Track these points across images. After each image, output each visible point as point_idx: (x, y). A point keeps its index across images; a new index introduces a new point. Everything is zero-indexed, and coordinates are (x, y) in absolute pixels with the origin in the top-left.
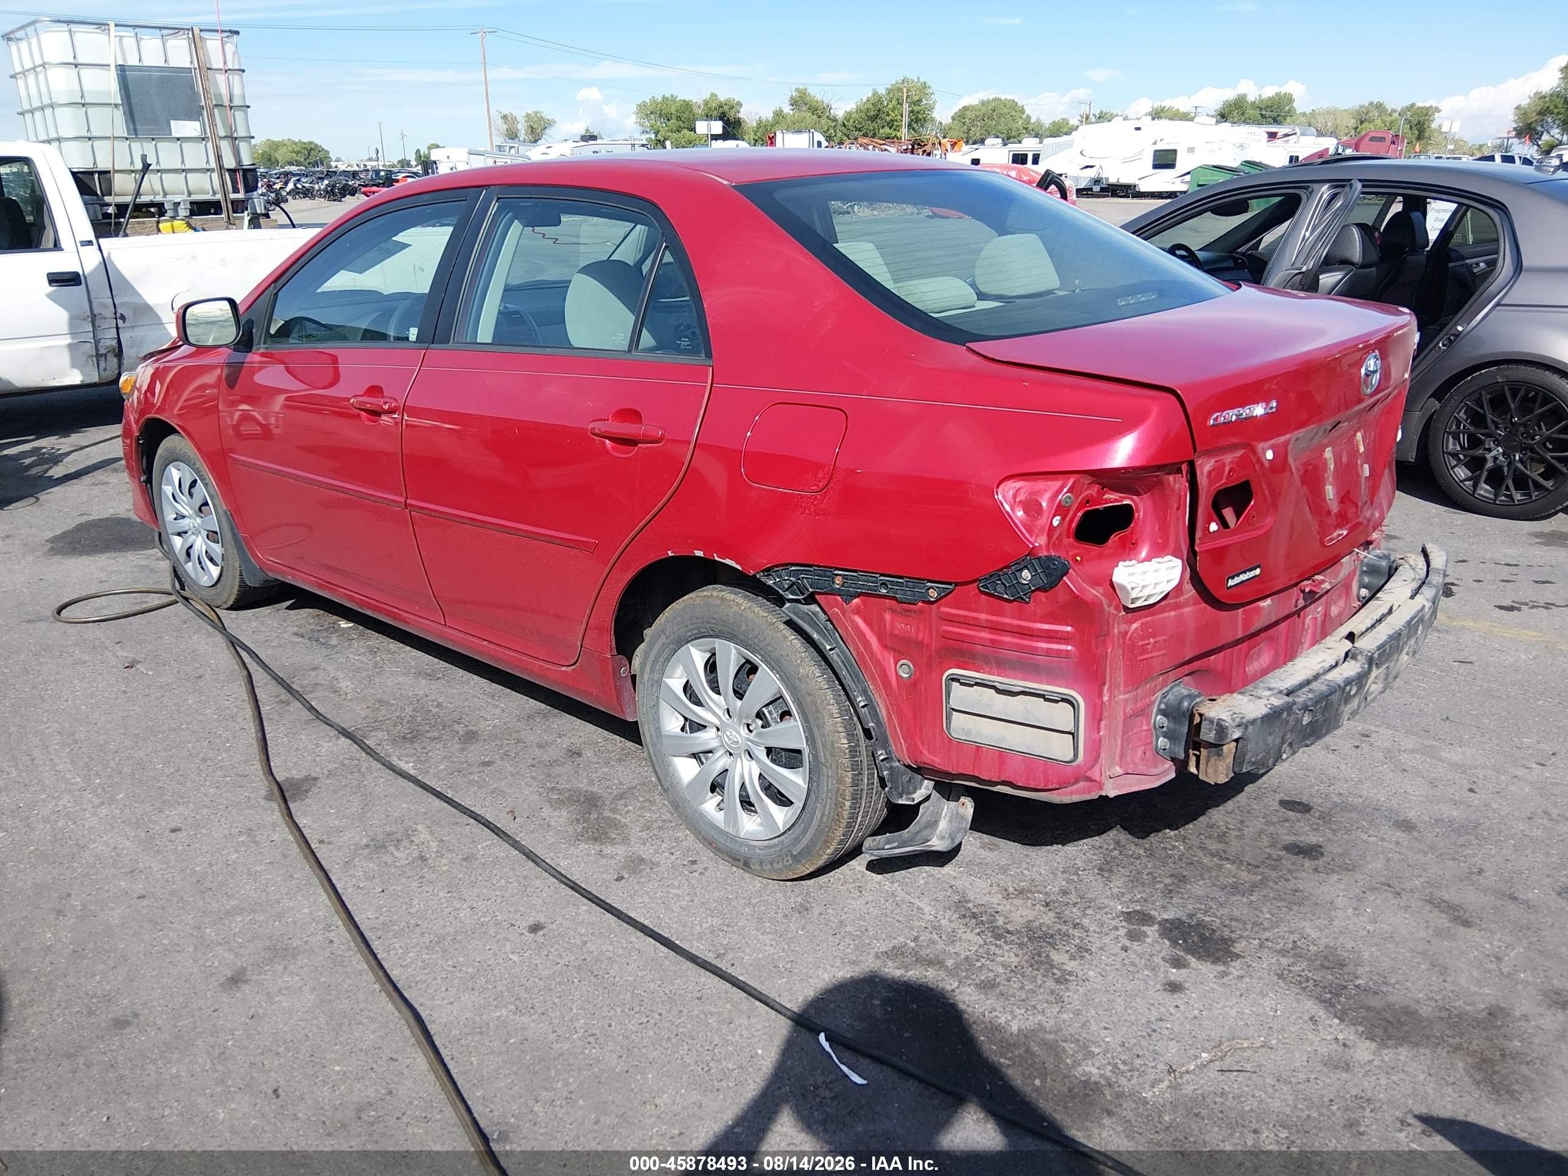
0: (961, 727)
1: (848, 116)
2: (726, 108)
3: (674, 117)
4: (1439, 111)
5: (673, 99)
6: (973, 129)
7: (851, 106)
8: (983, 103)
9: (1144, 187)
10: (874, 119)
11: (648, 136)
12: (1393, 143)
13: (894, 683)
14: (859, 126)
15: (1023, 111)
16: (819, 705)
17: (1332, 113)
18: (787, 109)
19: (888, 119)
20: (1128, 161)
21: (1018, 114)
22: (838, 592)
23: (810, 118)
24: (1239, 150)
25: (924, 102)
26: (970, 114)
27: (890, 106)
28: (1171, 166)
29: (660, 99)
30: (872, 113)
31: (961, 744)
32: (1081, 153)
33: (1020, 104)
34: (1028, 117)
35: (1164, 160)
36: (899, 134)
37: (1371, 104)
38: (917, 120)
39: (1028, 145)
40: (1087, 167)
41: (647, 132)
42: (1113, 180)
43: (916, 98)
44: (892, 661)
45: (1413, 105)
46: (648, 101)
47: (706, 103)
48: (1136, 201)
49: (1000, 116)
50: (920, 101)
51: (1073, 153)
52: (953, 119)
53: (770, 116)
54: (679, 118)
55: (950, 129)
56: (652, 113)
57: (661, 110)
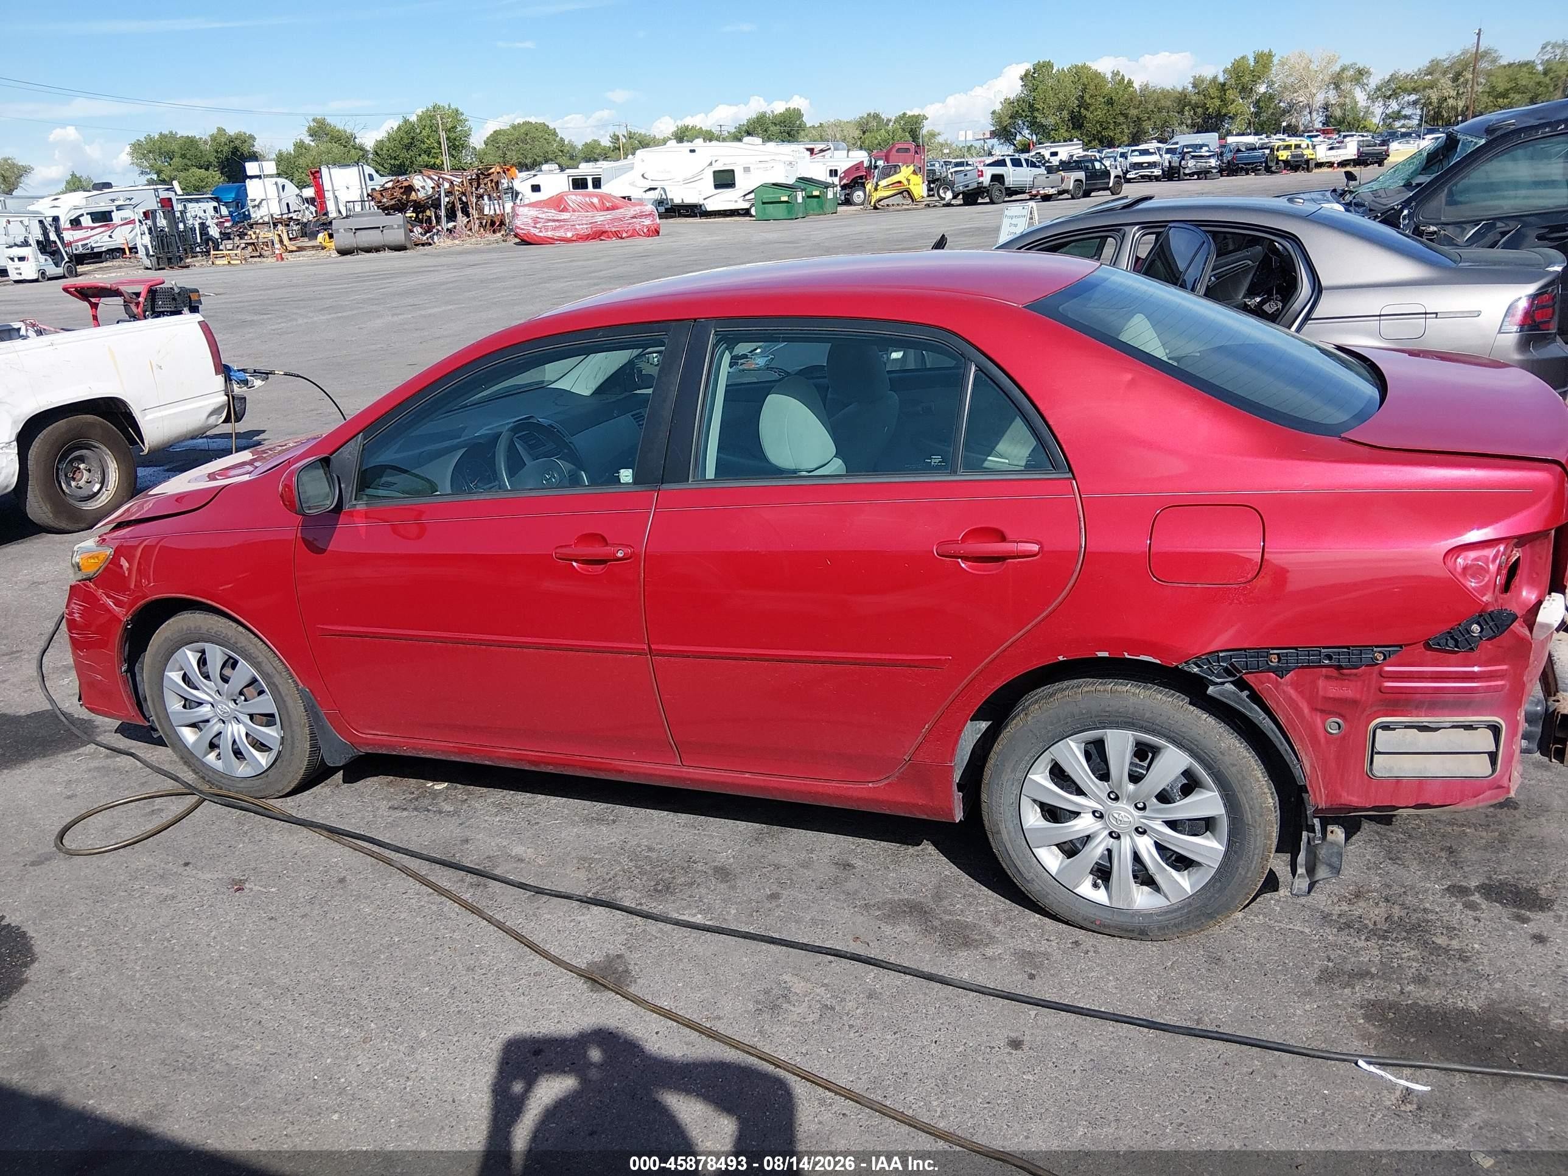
0: (1382, 766)
1: (380, 144)
2: (237, 142)
3: (177, 155)
4: (927, 119)
5: (173, 136)
6: (508, 153)
7: (380, 134)
8: (514, 127)
9: (710, 206)
10: (408, 147)
11: (149, 177)
12: (916, 152)
13: (1323, 741)
14: (393, 155)
15: (555, 134)
16: (1244, 773)
17: (838, 125)
18: (308, 140)
19: (424, 147)
20: (687, 181)
21: (551, 138)
22: (1270, 669)
23: (337, 149)
24: (789, 168)
25: (459, 128)
26: (503, 139)
27: (424, 133)
28: (731, 185)
29: (157, 137)
30: (406, 141)
31: (1382, 782)
32: (643, 176)
33: (551, 126)
34: (562, 140)
35: (724, 180)
36: (438, 161)
37: (869, 115)
38: (455, 147)
39: (585, 169)
40: (651, 189)
41: (147, 173)
42: (677, 201)
43: (449, 126)
44: (1319, 721)
45: (904, 114)
46: (142, 139)
47: (213, 138)
48: (704, 220)
49: (533, 139)
50: (454, 127)
51: (635, 175)
52: (486, 144)
53: (291, 149)
54: (183, 156)
55: (485, 154)
56: (150, 152)
57: (160, 149)
